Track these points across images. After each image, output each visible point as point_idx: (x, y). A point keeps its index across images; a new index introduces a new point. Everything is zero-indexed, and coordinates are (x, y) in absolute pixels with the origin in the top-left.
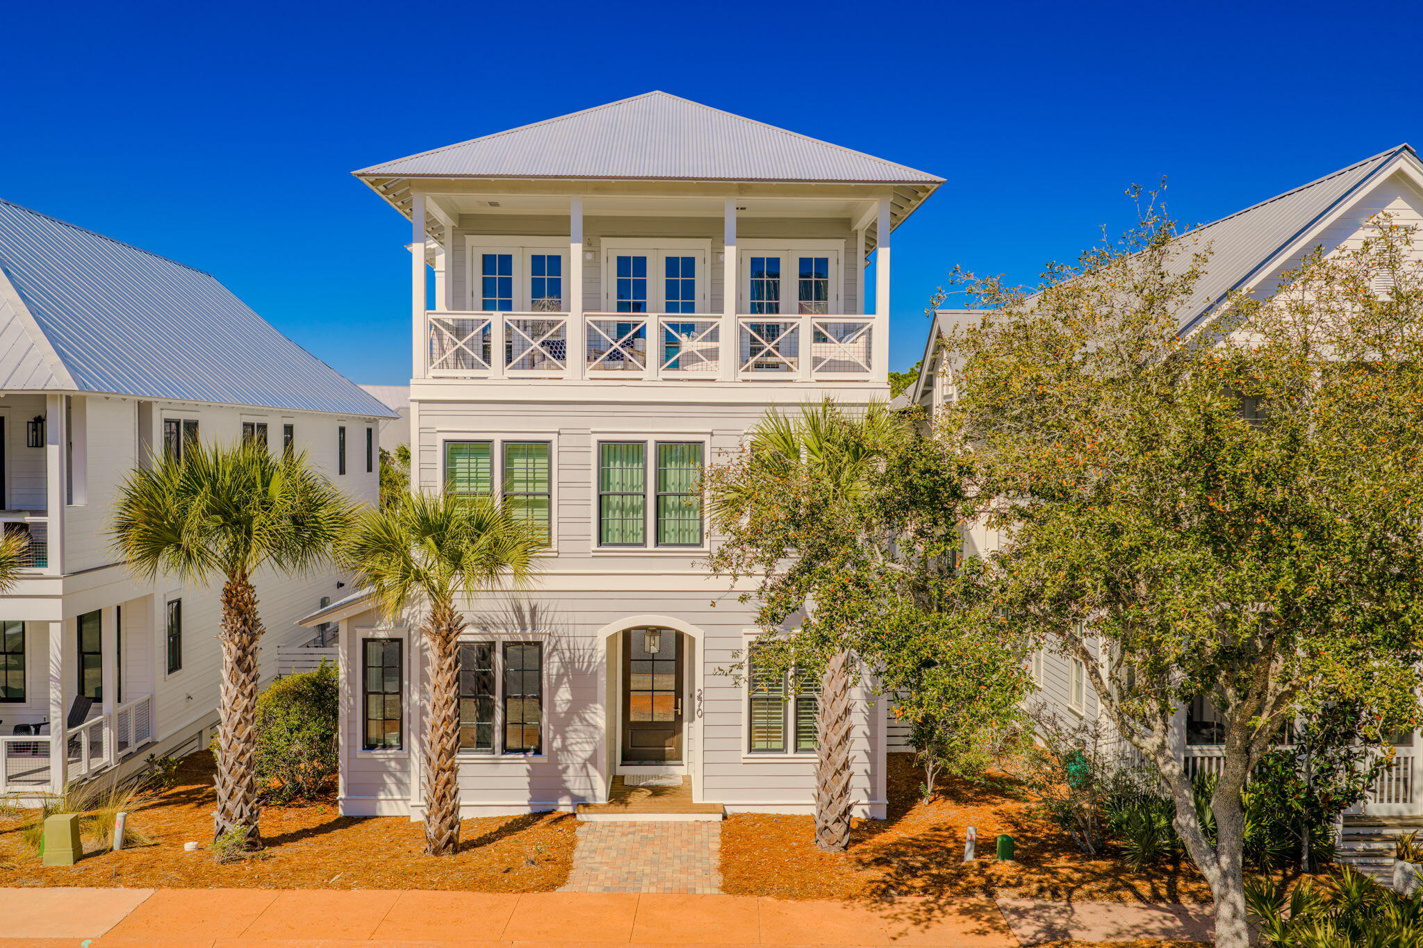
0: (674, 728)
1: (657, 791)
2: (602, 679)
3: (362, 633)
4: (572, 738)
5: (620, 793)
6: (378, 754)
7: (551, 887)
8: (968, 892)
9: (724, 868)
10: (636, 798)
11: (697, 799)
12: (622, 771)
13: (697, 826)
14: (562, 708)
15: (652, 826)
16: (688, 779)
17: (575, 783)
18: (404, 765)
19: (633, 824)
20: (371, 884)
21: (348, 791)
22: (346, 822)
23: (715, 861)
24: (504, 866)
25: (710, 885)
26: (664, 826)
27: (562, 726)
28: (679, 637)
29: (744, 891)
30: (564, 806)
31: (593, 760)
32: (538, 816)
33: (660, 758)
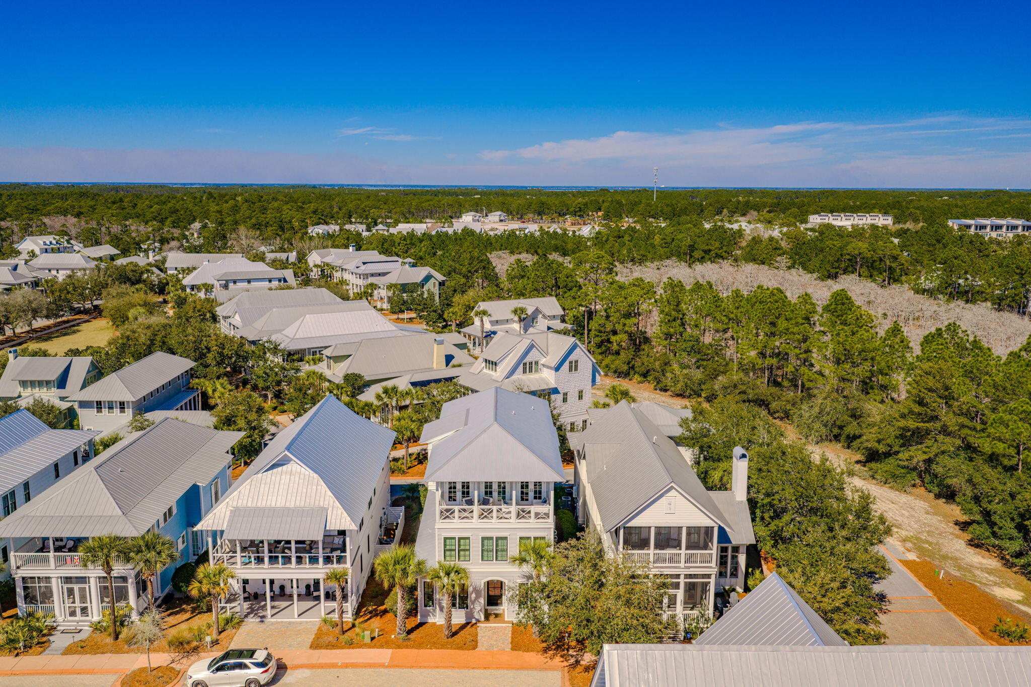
0: (500, 596)
1: (497, 615)
2: (483, 592)
3: (423, 580)
4: (475, 605)
5: (487, 617)
6: (428, 608)
7: (474, 649)
8: (563, 650)
9: (512, 643)
10: (492, 618)
11: (506, 619)
12: (487, 607)
13: (505, 628)
14: (473, 599)
15: (495, 627)
16: (504, 610)
17: (476, 615)
18: (434, 610)
19: (491, 627)
20: (436, 648)
21: (421, 616)
22: (421, 624)
23: (510, 640)
24: (463, 643)
25: (508, 647)
26: (498, 628)
27: (473, 603)
28: (502, 582)
29: (516, 650)
30: (474, 621)
31: (481, 610)
32: (468, 624)
33: (496, 604)
